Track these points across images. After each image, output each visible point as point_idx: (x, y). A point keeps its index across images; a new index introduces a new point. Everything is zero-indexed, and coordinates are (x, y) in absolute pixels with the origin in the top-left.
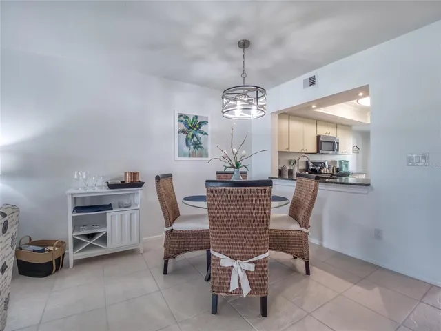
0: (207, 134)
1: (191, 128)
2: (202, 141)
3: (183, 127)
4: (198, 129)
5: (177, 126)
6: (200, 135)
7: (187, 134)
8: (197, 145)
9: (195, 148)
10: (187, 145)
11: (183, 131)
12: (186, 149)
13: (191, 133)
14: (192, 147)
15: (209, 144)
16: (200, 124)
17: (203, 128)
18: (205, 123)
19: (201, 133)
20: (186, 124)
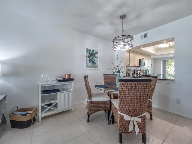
0: (97, 58)
1: (91, 55)
2: (96, 61)
3: (88, 55)
4: (94, 56)
5: (86, 54)
6: (95, 58)
7: (90, 58)
8: (94, 62)
9: (93, 64)
10: (90, 63)
11: (88, 56)
12: (89, 64)
13: (92, 57)
14: (92, 63)
15: (98, 62)
16: (95, 53)
17: (96, 55)
18: (97, 53)
19: (95, 57)
20: (89, 53)
